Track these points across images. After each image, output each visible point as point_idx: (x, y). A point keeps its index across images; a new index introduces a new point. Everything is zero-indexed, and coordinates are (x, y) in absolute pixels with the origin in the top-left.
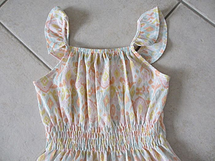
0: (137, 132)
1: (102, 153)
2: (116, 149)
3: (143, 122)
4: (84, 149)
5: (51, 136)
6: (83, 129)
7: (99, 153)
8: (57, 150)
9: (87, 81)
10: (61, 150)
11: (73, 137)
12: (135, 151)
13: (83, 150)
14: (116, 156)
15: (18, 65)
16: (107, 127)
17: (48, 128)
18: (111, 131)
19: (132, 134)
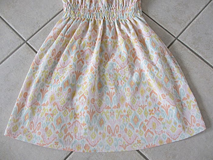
0: (123, 11)
1: (100, 20)
2: (109, 19)
3: (127, 5)
4: (88, 18)
5: (67, 9)
6: (88, 7)
7: (98, 20)
8: (70, 17)
10: (73, 17)
11: (81, 11)
12: (121, 21)
13: (87, 18)
14: (109, 23)
16: (104, 5)
17: (65, 5)
18: (107, 8)
19: (120, 12)
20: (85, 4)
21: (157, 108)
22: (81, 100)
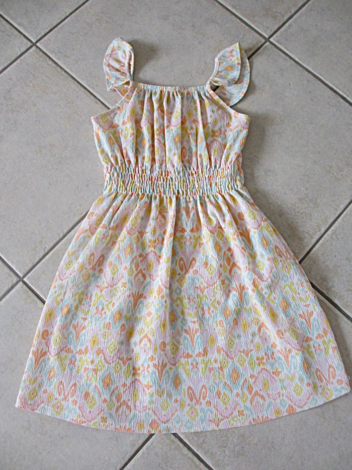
0: (211, 176)
1: (170, 198)
2: (187, 195)
3: (218, 166)
4: (150, 192)
5: (112, 176)
6: (148, 172)
7: (167, 198)
8: (117, 193)
9: (155, 119)
10: (122, 192)
11: (136, 180)
12: (208, 197)
13: (148, 192)
14: (186, 202)
15: (69, 102)
16: (177, 169)
17: (107, 168)
18: (181, 174)
19: (206, 179)
20: (143, 165)
21: (269, 353)
22: (142, 345)
